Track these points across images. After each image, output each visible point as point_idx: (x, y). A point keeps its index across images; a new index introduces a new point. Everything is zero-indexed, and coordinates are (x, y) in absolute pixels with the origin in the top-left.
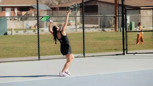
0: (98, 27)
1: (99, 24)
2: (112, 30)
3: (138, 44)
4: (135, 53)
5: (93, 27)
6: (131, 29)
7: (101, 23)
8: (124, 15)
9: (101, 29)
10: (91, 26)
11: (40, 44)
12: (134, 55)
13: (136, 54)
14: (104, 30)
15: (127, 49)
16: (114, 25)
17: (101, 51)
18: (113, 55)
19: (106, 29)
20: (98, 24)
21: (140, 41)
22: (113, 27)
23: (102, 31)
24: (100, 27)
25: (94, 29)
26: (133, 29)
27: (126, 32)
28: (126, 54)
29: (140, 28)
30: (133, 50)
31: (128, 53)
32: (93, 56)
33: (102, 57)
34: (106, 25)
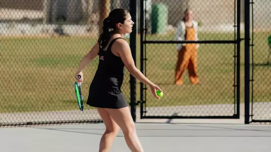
0: (40, 21)
3: (180, 83)
4: (170, 115)
5: (25, 20)
9: (51, 28)
10: (18, 14)
12: (168, 122)
13: (174, 121)
14: (60, 32)
15: (143, 103)
16: (98, 14)
19: (69, 29)
22: (92, 22)
24: (50, 21)
25: (26, 27)
28: (142, 117)
30: (163, 103)
31: (147, 115)
33: (55, 126)
34: (71, 13)
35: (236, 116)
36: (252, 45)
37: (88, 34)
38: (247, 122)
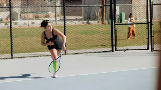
0: (81, 19)
1: (83, 15)
2: (98, 22)
3: (129, 39)
4: (125, 49)
5: (76, 19)
6: (121, 21)
7: (85, 15)
8: (113, 5)
9: (85, 22)
10: (74, 17)
11: (13, 39)
12: (124, 52)
13: (126, 51)
14: (88, 23)
15: (116, 45)
16: (101, 16)
17: (85, 47)
18: (100, 52)
19: (91, 22)
20: (81, 16)
21: (131, 35)
22: (99, 19)
23: (87, 24)
24: (85, 20)
25: (77, 22)
26: (123, 21)
27: (115, 25)
28: (116, 50)
29: (131, 20)
30: (123, 46)
31: (117, 49)
32: (76, 53)
33: (86, 54)
34: (92, 17)
35: (148, 49)
36: (153, 24)
37: (98, 23)
38: (152, 51)
